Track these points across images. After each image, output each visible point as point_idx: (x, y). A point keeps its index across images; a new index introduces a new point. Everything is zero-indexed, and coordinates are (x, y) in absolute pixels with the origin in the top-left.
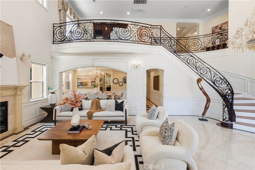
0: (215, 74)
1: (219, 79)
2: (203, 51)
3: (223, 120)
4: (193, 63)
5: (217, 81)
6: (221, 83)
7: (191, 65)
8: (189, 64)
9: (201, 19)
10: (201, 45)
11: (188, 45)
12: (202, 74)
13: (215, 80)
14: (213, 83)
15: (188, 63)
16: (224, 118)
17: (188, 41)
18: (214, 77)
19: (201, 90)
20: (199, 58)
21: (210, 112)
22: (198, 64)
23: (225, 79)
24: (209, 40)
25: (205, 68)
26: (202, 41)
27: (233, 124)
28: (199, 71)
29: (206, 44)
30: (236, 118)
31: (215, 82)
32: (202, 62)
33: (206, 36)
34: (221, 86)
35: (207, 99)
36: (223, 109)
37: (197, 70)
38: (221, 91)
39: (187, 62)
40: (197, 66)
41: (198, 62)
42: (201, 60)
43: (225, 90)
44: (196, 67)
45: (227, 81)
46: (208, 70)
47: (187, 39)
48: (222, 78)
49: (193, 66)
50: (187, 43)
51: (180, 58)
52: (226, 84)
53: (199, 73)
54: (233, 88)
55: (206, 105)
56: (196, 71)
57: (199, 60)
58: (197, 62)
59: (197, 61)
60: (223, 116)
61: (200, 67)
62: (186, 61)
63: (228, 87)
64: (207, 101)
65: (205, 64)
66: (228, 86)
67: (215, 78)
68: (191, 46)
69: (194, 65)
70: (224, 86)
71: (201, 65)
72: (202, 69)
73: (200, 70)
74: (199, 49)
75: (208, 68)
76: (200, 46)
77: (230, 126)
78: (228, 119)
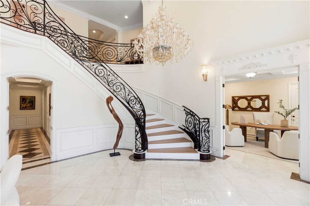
0: (129, 92)
1: (133, 98)
2: (119, 63)
3: (136, 151)
4: (104, 75)
5: (131, 100)
6: (135, 103)
7: (100, 77)
8: (98, 76)
9: (120, 27)
10: (118, 55)
11: (102, 53)
12: (115, 91)
13: (129, 100)
14: (127, 103)
15: (96, 75)
16: (137, 148)
17: (102, 46)
18: (128, 95)
19: (112, 113)
20: (111, 70)
21: (125, 141)
22: (111, 78)
23: (139, 98)
24: (126, 51)
25: (119, 84)
26: (118, 51)
27: (145, 153)
28: (112, 87)
29: (122, 55)
30: (148, 145)
31: (129, 102)
32: (116, 76)
33: (122, 45)
34: (136, 107)
35: (120, 126)
36: (136, 137)
37: (109, 85)
38: (135, 113)
39: (96, 73)
40: (110, 80)
41: (111, 75)
42: (114, 72)
43: (139, 112)
44: (108, 82)
45: (140, 101)
46: (122, 86)
47: (100, 44)
48: (136, 97)
49: (103, 80)
50: (100, 49)
51: (84, 66)
52: (140, 104)
53: (112, 90)
54: (145, 108)
55: (118, 133)
56: (109, 88)
57: (112, 72)
58: (109, 75)
59: (109, 73)
60: (136, 146)
61: (113, 82)
62: (93, 70)
63: (141, 108)
64: (119, 128)
65: (119, 79)
66: (141, 106)
67: (129, 97)
68: (106, 54)
69: (105, 78)
70: (137, 107)
71: (114, 79)
72: (115, 85)
73: (113, 85)
74: (115, 61)
75: (122, 84)
76: (116, 57)
77: (142, 156)
78: (140, 149)
